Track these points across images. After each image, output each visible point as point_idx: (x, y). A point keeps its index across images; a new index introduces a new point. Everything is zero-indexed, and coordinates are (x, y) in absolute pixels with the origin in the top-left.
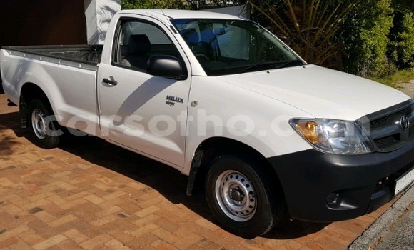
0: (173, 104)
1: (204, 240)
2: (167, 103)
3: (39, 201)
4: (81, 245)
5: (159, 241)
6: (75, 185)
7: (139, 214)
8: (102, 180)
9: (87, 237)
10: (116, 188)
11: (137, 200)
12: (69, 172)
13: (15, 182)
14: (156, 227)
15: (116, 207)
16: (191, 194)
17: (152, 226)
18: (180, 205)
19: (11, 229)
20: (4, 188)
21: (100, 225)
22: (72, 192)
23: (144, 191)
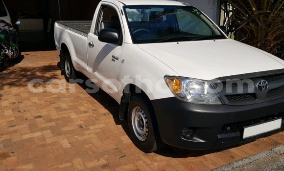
0: (114, 61)
1: (118, 149)
2: (112, 60)
3: (44, 112)
4: (46, 139)
5: (91, 145)
6: (69, 106)
7: (91, 128)
8: (86, 105)
9: (52, 135)
10: (90, 110)
11: (96, 119)
12: (73, 98)
13: (40, 100)
14: (96, 136)
15: (82, 121)
16: (123, 120)
17: (93, 136)
18: (120, 126)
19: (19, 125)
20: (32, 102)
21: (65, 130)
22: (65, 110)
23: (105, 114)
